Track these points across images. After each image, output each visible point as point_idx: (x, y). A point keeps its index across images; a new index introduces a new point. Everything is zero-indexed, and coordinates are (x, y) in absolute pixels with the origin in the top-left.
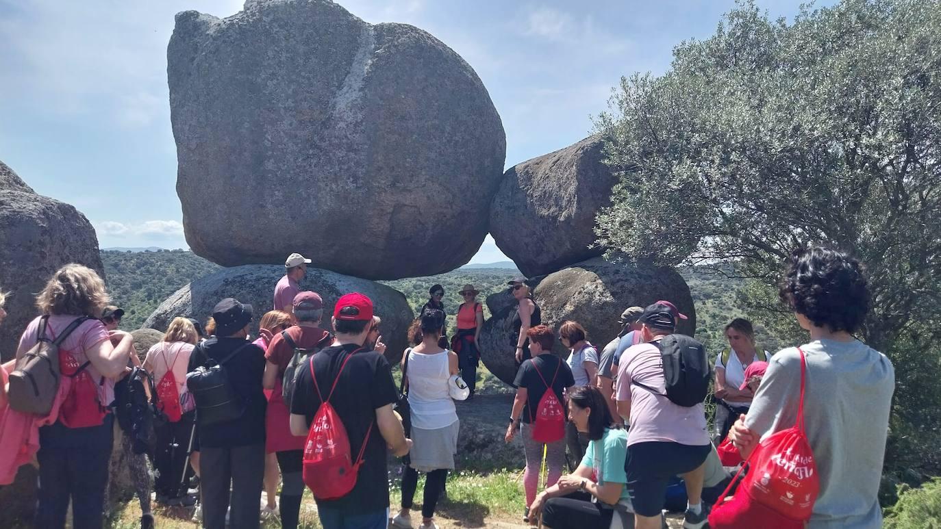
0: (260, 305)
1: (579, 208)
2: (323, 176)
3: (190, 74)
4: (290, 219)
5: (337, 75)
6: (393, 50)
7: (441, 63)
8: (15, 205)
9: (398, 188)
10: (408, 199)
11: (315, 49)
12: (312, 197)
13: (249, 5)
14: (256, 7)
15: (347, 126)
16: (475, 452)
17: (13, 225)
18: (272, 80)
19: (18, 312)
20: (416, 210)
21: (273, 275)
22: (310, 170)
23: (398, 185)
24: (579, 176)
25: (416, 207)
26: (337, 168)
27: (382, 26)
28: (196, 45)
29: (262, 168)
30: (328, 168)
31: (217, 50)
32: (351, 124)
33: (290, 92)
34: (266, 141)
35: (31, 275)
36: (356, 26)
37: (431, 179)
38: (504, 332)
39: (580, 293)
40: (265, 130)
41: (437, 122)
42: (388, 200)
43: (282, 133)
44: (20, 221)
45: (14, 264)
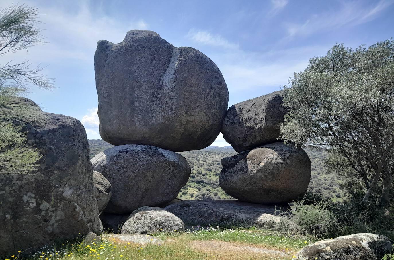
0: (135, 161)
1: (266, 124)
2: (159, 109)
3: (105, 67)
4: (144, 126)
5: (164, 68)
6: (187, 58)
7: (205, 63)
8: (64, 120)
9: (188, 114)
10: (192, 119)
11: (155, 57)
12: (153, 117)
13: (127, 39)
14: (131, 39)
15: (169, 89)
16: (224, 222)
17: (64, 128)
18: (138, 69)
19: (66, 162)
20: (195, 123)
21: (138, 149)
22: (153, 106)
23: (188, 113)
24: (267, 111)
25: (194, 122)
26: (164, 106)
27: (182, 48)
28: (107, 54)
29: (133, 105)
30: (161, 106)
31: (117, 57)
32: (170, 88)
33: (145, 74)
34: (135, 94)
35: (70, 147)
36: (171, 48)
37: (201, 110)
38: (232, 174)
39: (267, 158)
40: (135, 90)
41: (203, 87)
42: (184, 119)
43: (141, 91)
44: (66, 126)
45: (64, 143)
